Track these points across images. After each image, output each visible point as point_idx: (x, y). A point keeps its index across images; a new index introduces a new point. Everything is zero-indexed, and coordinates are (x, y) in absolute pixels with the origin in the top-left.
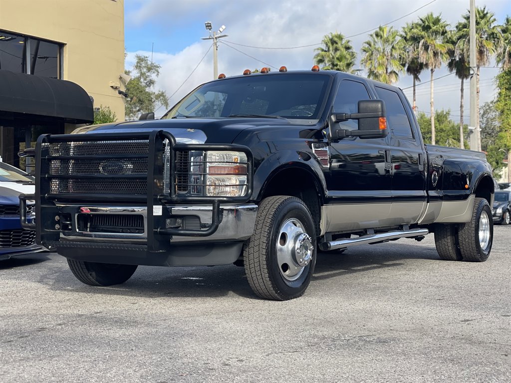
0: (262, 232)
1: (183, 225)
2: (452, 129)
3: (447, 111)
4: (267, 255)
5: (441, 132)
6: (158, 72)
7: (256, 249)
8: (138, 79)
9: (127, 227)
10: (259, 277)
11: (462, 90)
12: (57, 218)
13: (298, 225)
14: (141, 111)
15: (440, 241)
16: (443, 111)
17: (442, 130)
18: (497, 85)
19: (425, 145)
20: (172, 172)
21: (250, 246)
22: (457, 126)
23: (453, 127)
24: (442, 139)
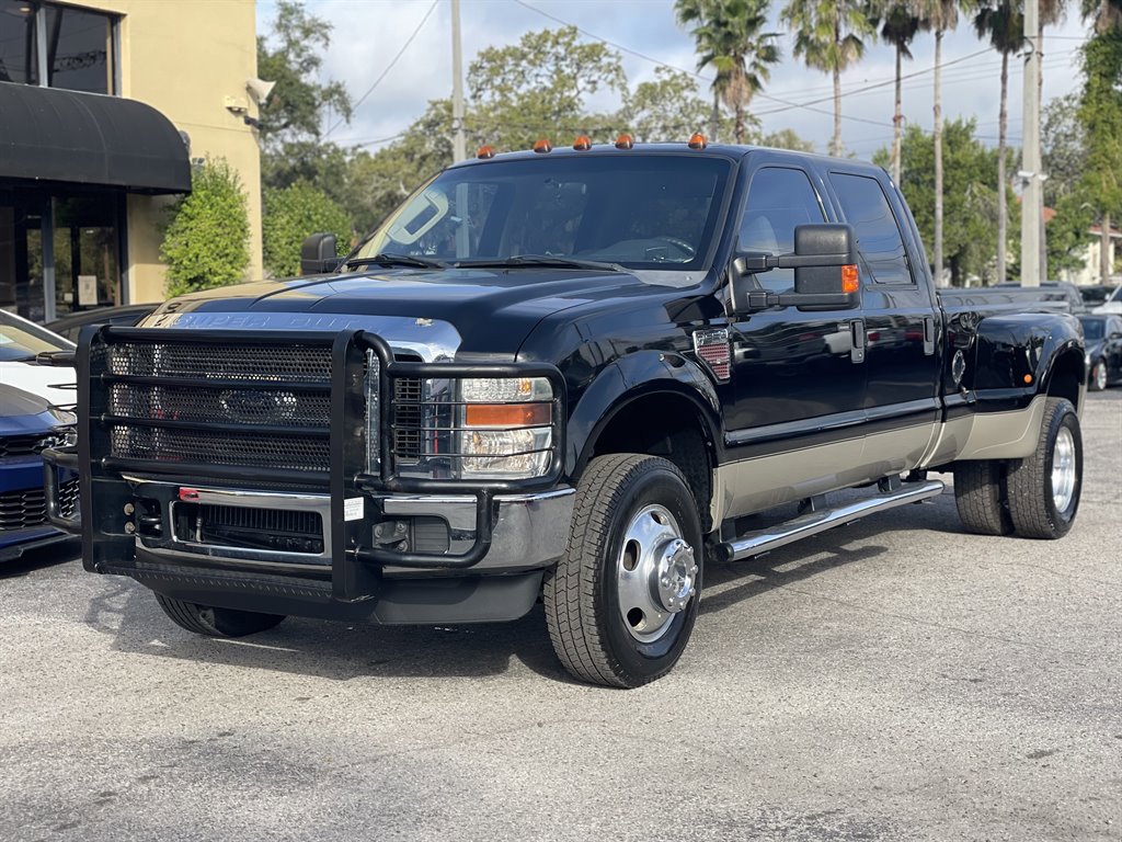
0: (586, 543)
1: (410, 535)
2: (979, 162)
3: (969, 120)
4: (597, 595)
5: (956, 169)
6: (328, 39)
7: (573, 581)
8: (283, 54)
9: (286, 534)
10: (580, 643)
11: (1004, 78)
12: (128, 509)
13: (662, 519)
14: (292, 126)
15: (966, 496)
16: (960, 122)
17: (957, 165)
18: (1082, 65)
19: (937, 293)
20: (386, 426)
21: (559, 574)
22: (992, 153)
23: (982, 156)
24: (956, 185)
